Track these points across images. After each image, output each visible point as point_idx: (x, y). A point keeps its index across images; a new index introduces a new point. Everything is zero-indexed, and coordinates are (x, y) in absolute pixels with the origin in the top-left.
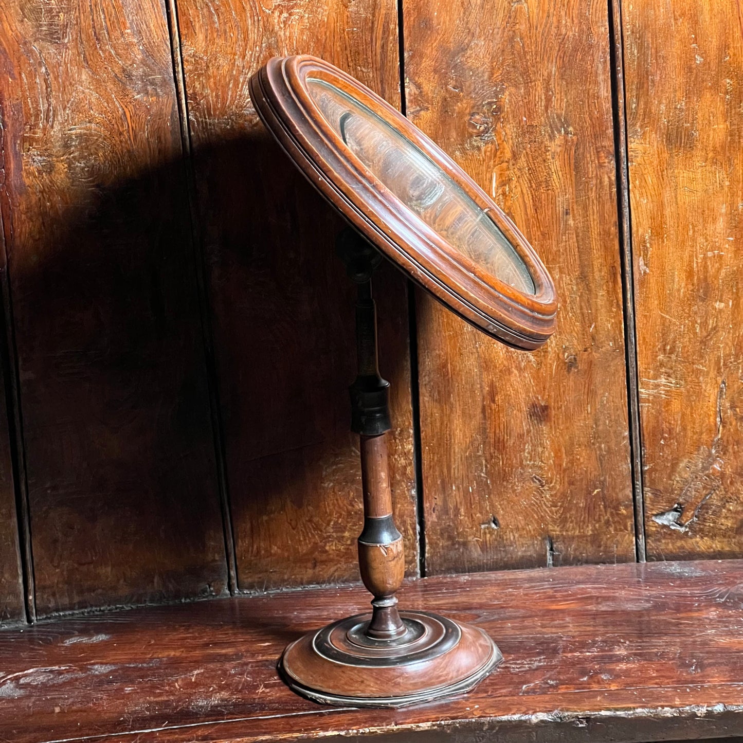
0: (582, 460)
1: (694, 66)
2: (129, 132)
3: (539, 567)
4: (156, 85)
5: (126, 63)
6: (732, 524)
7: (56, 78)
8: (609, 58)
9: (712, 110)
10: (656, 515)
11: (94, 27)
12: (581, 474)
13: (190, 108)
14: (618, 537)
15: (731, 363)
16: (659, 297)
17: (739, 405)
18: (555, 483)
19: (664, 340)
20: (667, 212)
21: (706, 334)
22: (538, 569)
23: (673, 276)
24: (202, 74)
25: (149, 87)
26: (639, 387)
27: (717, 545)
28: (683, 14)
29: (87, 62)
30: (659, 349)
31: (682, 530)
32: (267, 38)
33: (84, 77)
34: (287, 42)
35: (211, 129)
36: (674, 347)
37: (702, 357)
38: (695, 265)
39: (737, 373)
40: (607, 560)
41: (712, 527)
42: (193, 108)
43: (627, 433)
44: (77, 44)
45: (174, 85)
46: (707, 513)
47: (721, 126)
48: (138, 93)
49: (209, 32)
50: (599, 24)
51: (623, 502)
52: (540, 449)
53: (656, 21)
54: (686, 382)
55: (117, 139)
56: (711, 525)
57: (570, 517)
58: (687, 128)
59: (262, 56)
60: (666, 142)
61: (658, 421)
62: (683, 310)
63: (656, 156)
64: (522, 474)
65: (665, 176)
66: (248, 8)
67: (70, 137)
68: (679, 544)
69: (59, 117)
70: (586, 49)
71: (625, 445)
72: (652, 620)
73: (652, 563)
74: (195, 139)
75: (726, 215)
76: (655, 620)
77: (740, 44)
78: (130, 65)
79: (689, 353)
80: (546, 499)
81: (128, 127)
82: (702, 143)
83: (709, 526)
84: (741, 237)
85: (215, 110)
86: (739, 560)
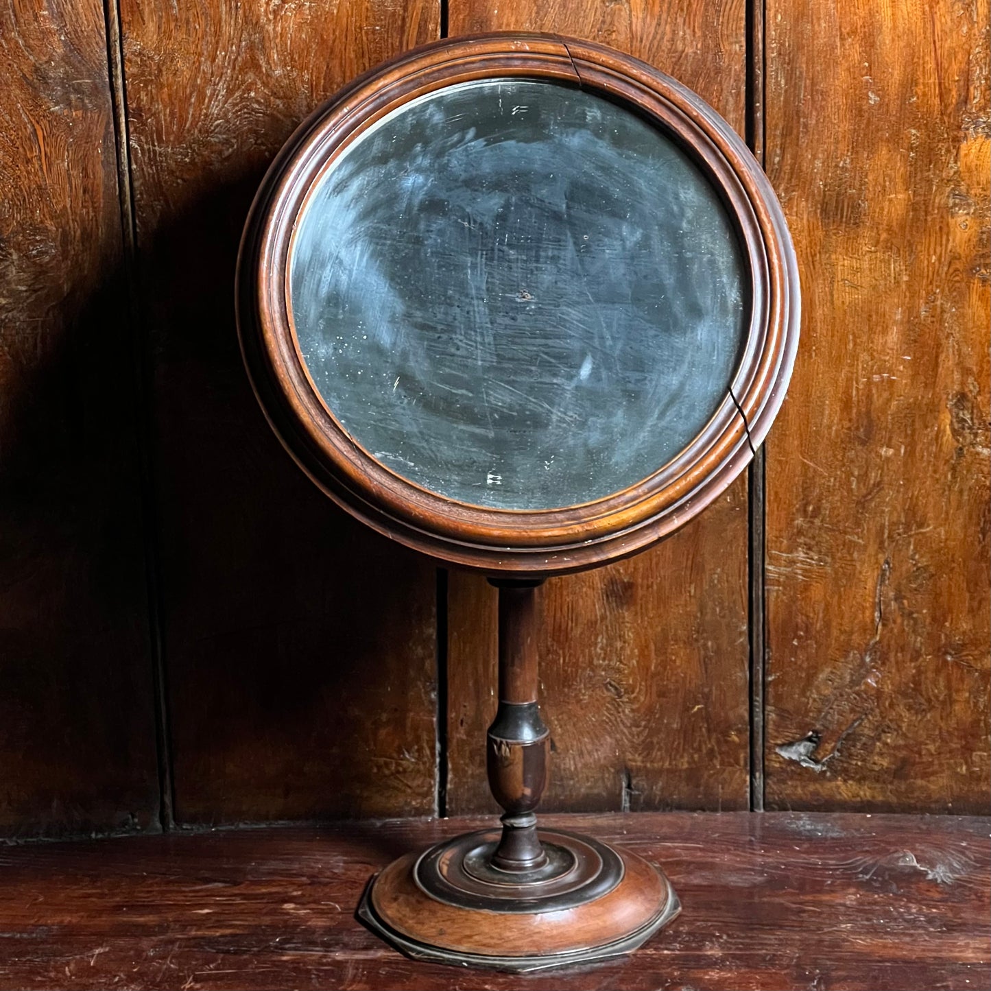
0: (678, 663)
1: (865, 108)
2: (40, 159)
3: (610, 810)
4: (83, 93)
5: (40, 59)
6: (890, 763)
8: (743, 88)
9: (889, 172)
10: (781, 746)
12: (677, 681)
13: (131, 129)
14: (726, 775)
15: (899, 534)
16: (801, 435)
17: (908, 595)
18: (639, 693)
19: (806, 496)
21: (865, 492)
22: (608, 814)
23: (822, 407)
24: (152, 81)
25: (72, 96)
26: (766, 562)
27: (865, 792)
28: (854, 32)
30: (798, 510)
31: (818, 768)
32: (248, 33)
34: (278, 40)
35: (161, 162)
36: (820, 507)
37: (858, 524)
38: (854, 393)
39: (907, 549)
40: (709, 806)
41: (861, 767)
42: (135, 129)
43: (745, 628)
45: (109, 94)
46: (854, 746)
47: (900, 196)
48: (57, 104)
49: (164, 20)
50: (732, 40)
51: (735, 724)
52: (619, 644)
53: (813, 40)
54: (833, 558)
55: (22, 168)
56: (859, 763)
57: (658, 743)
58: (851, 197)
59: (240, 59)
60: (821, 214)
61: (790, 612)
62: (835, 456)
63: (806, 233)
64: (590, 678)
65: (818, 266)
68: (811, 787)
70: (712, 74)
71: (741, 644)
72: (764, 903)
73: (773, 814)
74: (137, 174)
75: (902, 323)
76: (768, 903)
77: (933, 80)
78: (46, 62)
79: (840, 518)
80: (625, 715)
81: (40, 152)
82: (873, 218)
83: (856, 764)
84: (923, 356)
85: (168, 134)
86: (896, 815)
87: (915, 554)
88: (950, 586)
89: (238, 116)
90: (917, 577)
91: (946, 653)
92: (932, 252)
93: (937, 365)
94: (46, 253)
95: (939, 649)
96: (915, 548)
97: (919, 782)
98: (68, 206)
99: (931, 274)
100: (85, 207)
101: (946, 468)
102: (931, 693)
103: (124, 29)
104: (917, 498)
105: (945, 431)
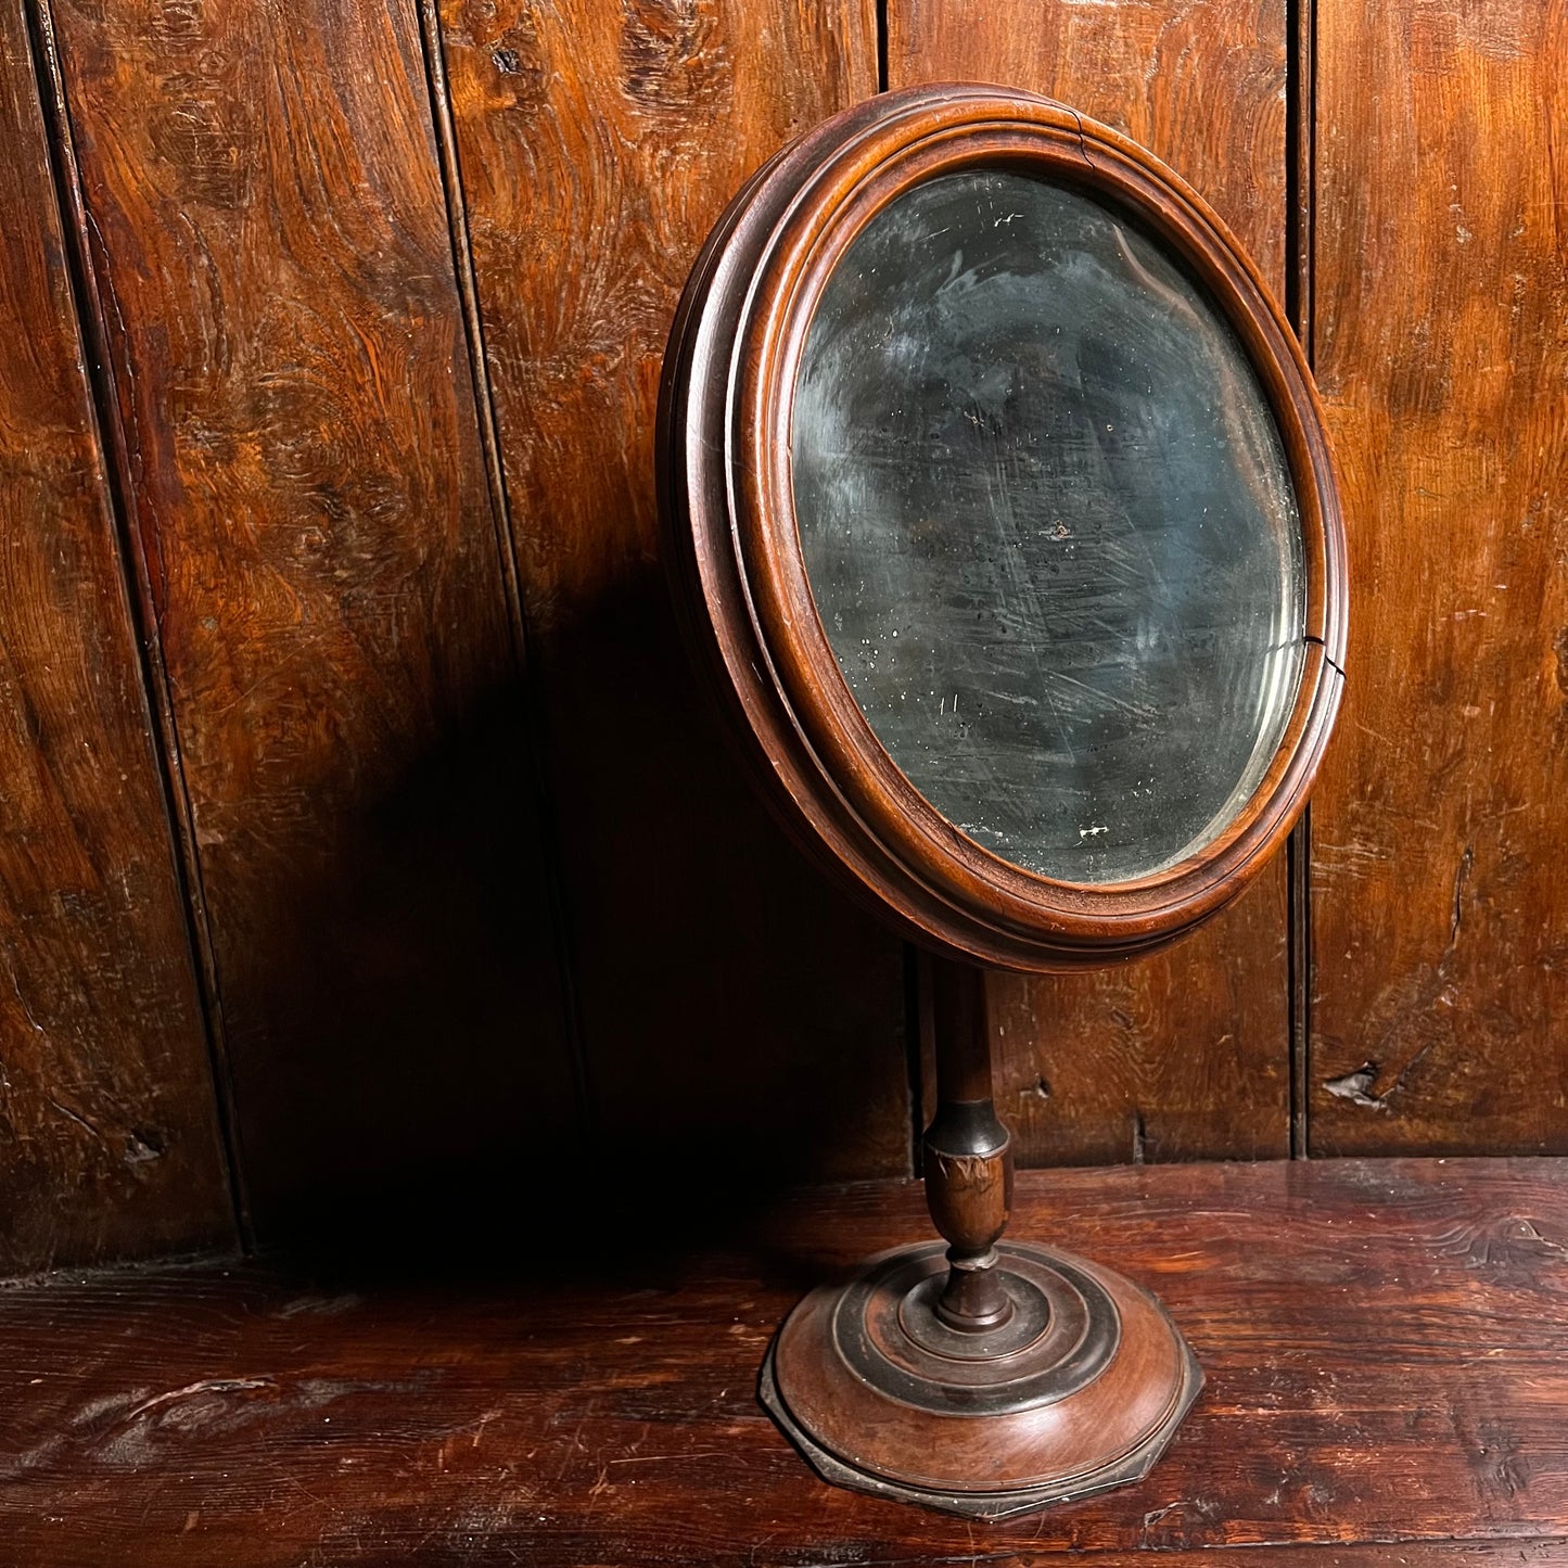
0: (1200, 985)
1: (1452, 249)
2: (374, 385)
3: (1120, 1163)
4: (424, 292)
5: (363, 248)
6: (1468, 1097)
7: (230, 278)
8: (1283, 237)
9: (1483, 336)
10: (1329, 1081)
11: (298, 177)
12: (1199, 1007)
13: (488, 338)
14: (1261, 1117)
15: (1485, 816)
16: (1358, 696)
17: (1495, 891)
18: (1152, 1023)
19: (1363, 774)
20: (1383, 536)
21: (1441, 764)
22: (1117, 1168)
23: (1386, 657)
24: (509, 270)
25: (409, 298)
26: (1311, 858)
27: (1436, 1132)
29: (290, 247)
30: (1353, 792)
31: (1376, 1105)
32: (630, 198)
33: (284, 277)
34: (669, 206)
35: (529, 380)
36: (1382, 786)
37: (1431, 805)
38: (1430, 636)
39: (1496, 834)
40: (1241, 1155)
41: (1430, 1103)
42: (493, 338)
43: (1284, 940)
44: (267, 210)
45: (457, 293)
46: (1422, 1078)
47: (1498, 368)
48: (390, 309)
49: (520, 186)
50: (1269, 169)
51: (1272, 1057)
53: (1381, 158)
54: (1398, 849)
55: (353, 398)
56: (1429, 1098)
57: (1176, 1081)
58: (1430, 375)
59: (621, 235)
60: (1389, 399)
61: (1343, 919)
62: (1402, 720)
63: (1368, 428)
64: (1092, 1006)
65: (1383, 471)
66: (592, 138)
67: (263, 392)
68: (1368, 1129)
69: (241, 355)
70: (1241, 220)
71: (1279, 960)
73: (1320, 1162)
74: (499, 399)
75: (1495, 541)
77: (1546, 202)
78: (372, 253)
79: (1407, 799)
80: (1135, 1049)
81: (374, 375)
82: (1459, 402)
83: (1425, 1100)
84: (1523, 584)
85: (535, 344)
86: (1475, 1159)
87: (1505, 840)
88: (1550, 878)
89: (622, 314)
90: (1506, 870)
91: (1543, 961)
92: (1539, 441)
93: (1542, 593)
94: (392, 509)
95: (1534, 957)
96: (1506, 832)
97: (1504, 1118)
98: (415, 445)
99: (1536, 472)
100: (438, 446)
101: (1550, 727)
102: (1521, 1012)
103: (468, 201)
104: (1511, 768)
105: (1549, 681)
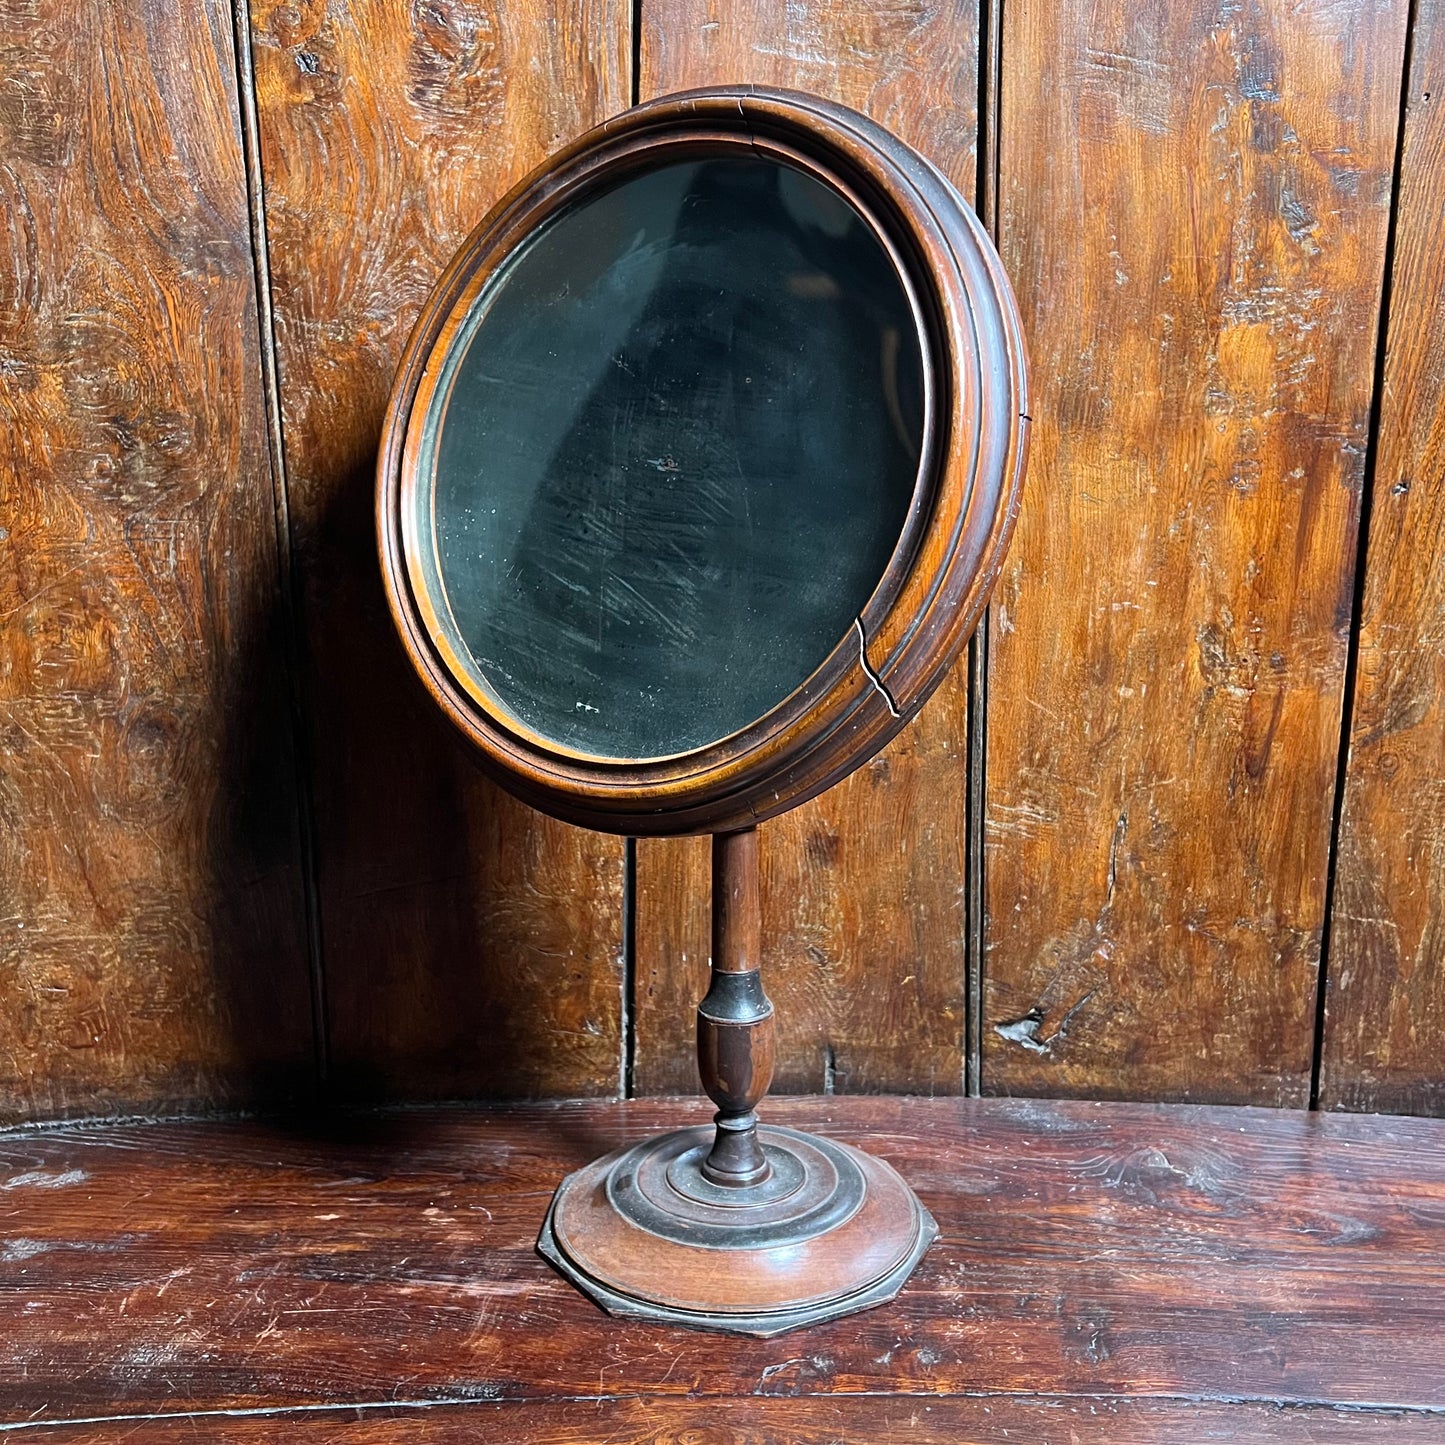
0: (887, 928)
1: (1111, 289)
2: (170, 332)
3: (812, 1093)
4: (221, 256)
5: (169, 213)
6: (1121, 1045)
7: (45, 227)
9: (1138, 365)
10: (1000, 1025)
11: (114, 145)
12: (886, 949)
13: (276, 300)
14: (939, 1055)
15: (1137, 787)
16: (1028, 673)
17: (1146, 856)
18: (844, 961)
19: (1032, 743)
20: (1052, 532)
21: (1100, 738)
22: (808, 1097)
23: (1053, 640)
24: (299, 242)
25: (207, 259)
26: (986, 817)
27: (1093, 1078)
28: (1100, 200)
29: (100, 205)
30: (1023, 758)
31: (1041, 1049)
32: (410, 190)
33: (95, 230)
34: (444, 199)
35: (311, 339)
36: (1047, 756)
37: (1091, 774)
38: (1090, 624)
39: (1146, 803)
40: (920, 1090)
41: (1089, 1049)
42: (280, 299)
43: (961, 890)
44: (84, 171)
45: (251, 259)
46: (1082, 1025)
47: (1150, 394)
48: (189, 267)
49: (313, 171)
51: (950, 999)
52: (823, 906)
53: (1053, 208)
54: (1062, 813)
55: (150, 342)
56: (1087, 1045)
57: (865, 1018)
58: (1093, 395)
59: (400, 220)
60: (1058, 415)
61: (1013, 874)
62: (1066, 697)
64: (792, 942)
65: (1052, 474)
66: (379, 136)
67: (68, 331)
68: (1034, 1071)
69: (50, 295)
71: (957, 908)
72: (1002, 1217)
73: (991, 1100)
74: (282, 354)
75: (1147, 543)
76: (1007, 1217)
77: (1190, 255)
78: (177, 218)
79: (1070, 767)
80: (829, 986)
81: (171, 323)
82: (1117, 420)
83: (1084, 1046)
84: (1170, 581)
85: (318, 307)
86: (1128, 1104)
87: (1155, 809)
88: (1194, 846)
89: (397, 289)
90: (1156, 837)
91: (1187, 922)
92: (1184, 457)
93: (1186, 591)
94: (177, 443)
95: (1179, 919)
96: (1156, 802)
97: (1154, 1067)
98: (204, 389)
99: (1182, 484)
100: (224, 392)
101: (1193, 710)
102: (1169, 968)
103: (266, 180)
104: (1159, 745)
105: (1193, 668)
